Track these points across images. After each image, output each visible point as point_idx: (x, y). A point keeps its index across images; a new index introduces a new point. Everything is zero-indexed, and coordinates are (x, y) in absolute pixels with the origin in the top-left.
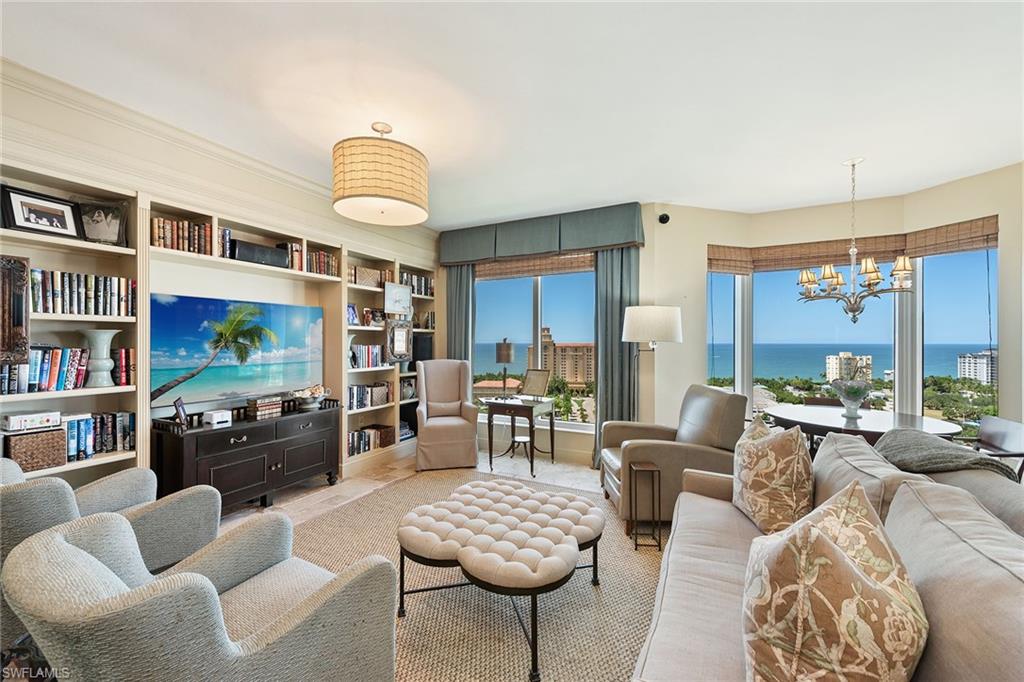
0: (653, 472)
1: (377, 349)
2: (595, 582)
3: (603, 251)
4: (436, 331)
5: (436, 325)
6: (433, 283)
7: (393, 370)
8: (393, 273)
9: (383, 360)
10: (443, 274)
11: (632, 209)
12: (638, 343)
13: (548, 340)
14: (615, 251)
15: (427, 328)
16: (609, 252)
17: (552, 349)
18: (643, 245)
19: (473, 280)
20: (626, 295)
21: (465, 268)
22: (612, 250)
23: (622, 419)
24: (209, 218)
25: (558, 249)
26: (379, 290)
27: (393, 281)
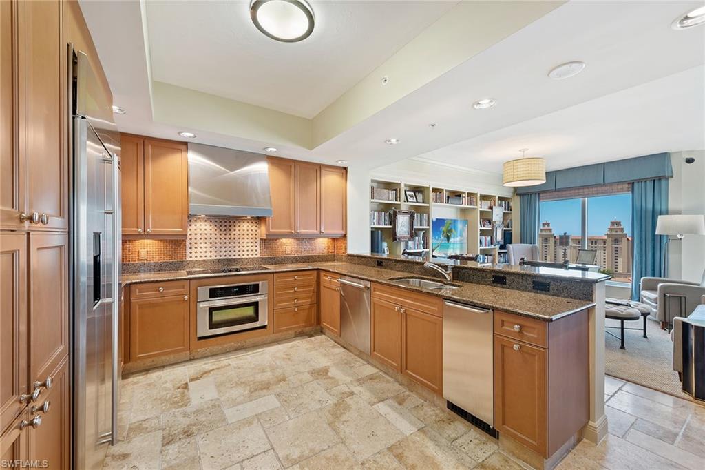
0: (681, 297)
1: (489, 238)
2: (645, 336)
3: (638, 182)
4: (513, 229)
5: (513, 226)
6: (511, 204)
7: (494, 249)
8: (495, 201)
9: (492, 244)
10: (517, 199)
11: (664, 157)
12: (667, 236)
13: (548, 233)
14: (648, 182)
15: (508, 227)
16: (643, 183)
17: (552, 240)
18: (672, 177)
19: (539, 201)
20: (657, 207)
21: (533, 196)
22: (646, 181)
23: (654, 276)
24: (443, 190)
25: (602, 182)
26: (490, 210)
27: (495, 205)
